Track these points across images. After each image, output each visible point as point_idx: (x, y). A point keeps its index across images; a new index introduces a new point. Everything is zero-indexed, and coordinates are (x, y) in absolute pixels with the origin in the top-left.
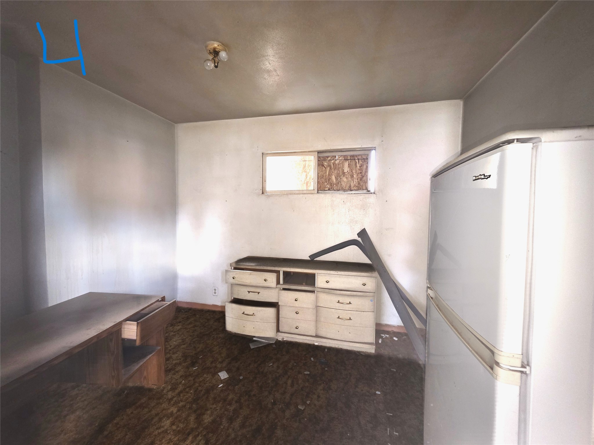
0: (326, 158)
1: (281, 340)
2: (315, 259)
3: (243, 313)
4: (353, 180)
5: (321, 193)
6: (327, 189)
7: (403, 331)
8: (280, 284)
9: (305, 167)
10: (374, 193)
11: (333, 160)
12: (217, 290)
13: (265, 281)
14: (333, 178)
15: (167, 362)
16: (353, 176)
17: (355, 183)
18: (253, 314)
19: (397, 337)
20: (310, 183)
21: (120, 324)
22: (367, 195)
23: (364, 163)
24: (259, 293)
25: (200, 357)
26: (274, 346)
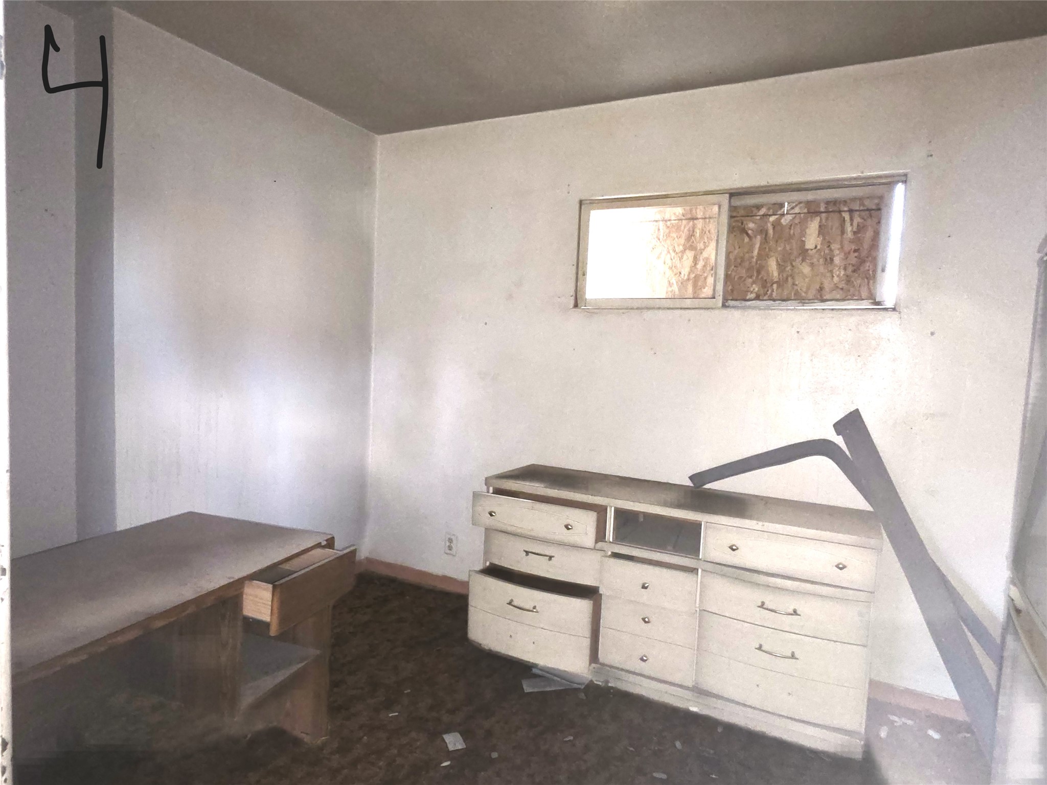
0: (754, 209)
1: (600, 684)
2: (707, 486)
3: (510, 603)
4: (831, 271)
5: (734, 307)
6: (753, 296)
7: (961, 716)
8: (606, 542)
9: (691, 235)
10: (894, 309)
11: (774, 215)
12: (454, 542)
13: (568, 529)
14: (772, 265)
15: (336, 690)
16: (832, 260)
17: (836, 279)
18: (534, 608)
19: (937, 731)
20: (706, 278)
21: (239, 584)
22: (871, 316)
23: (869, 222)
24: (551, 558)
25: (406, 692)
26: (582, 696)
